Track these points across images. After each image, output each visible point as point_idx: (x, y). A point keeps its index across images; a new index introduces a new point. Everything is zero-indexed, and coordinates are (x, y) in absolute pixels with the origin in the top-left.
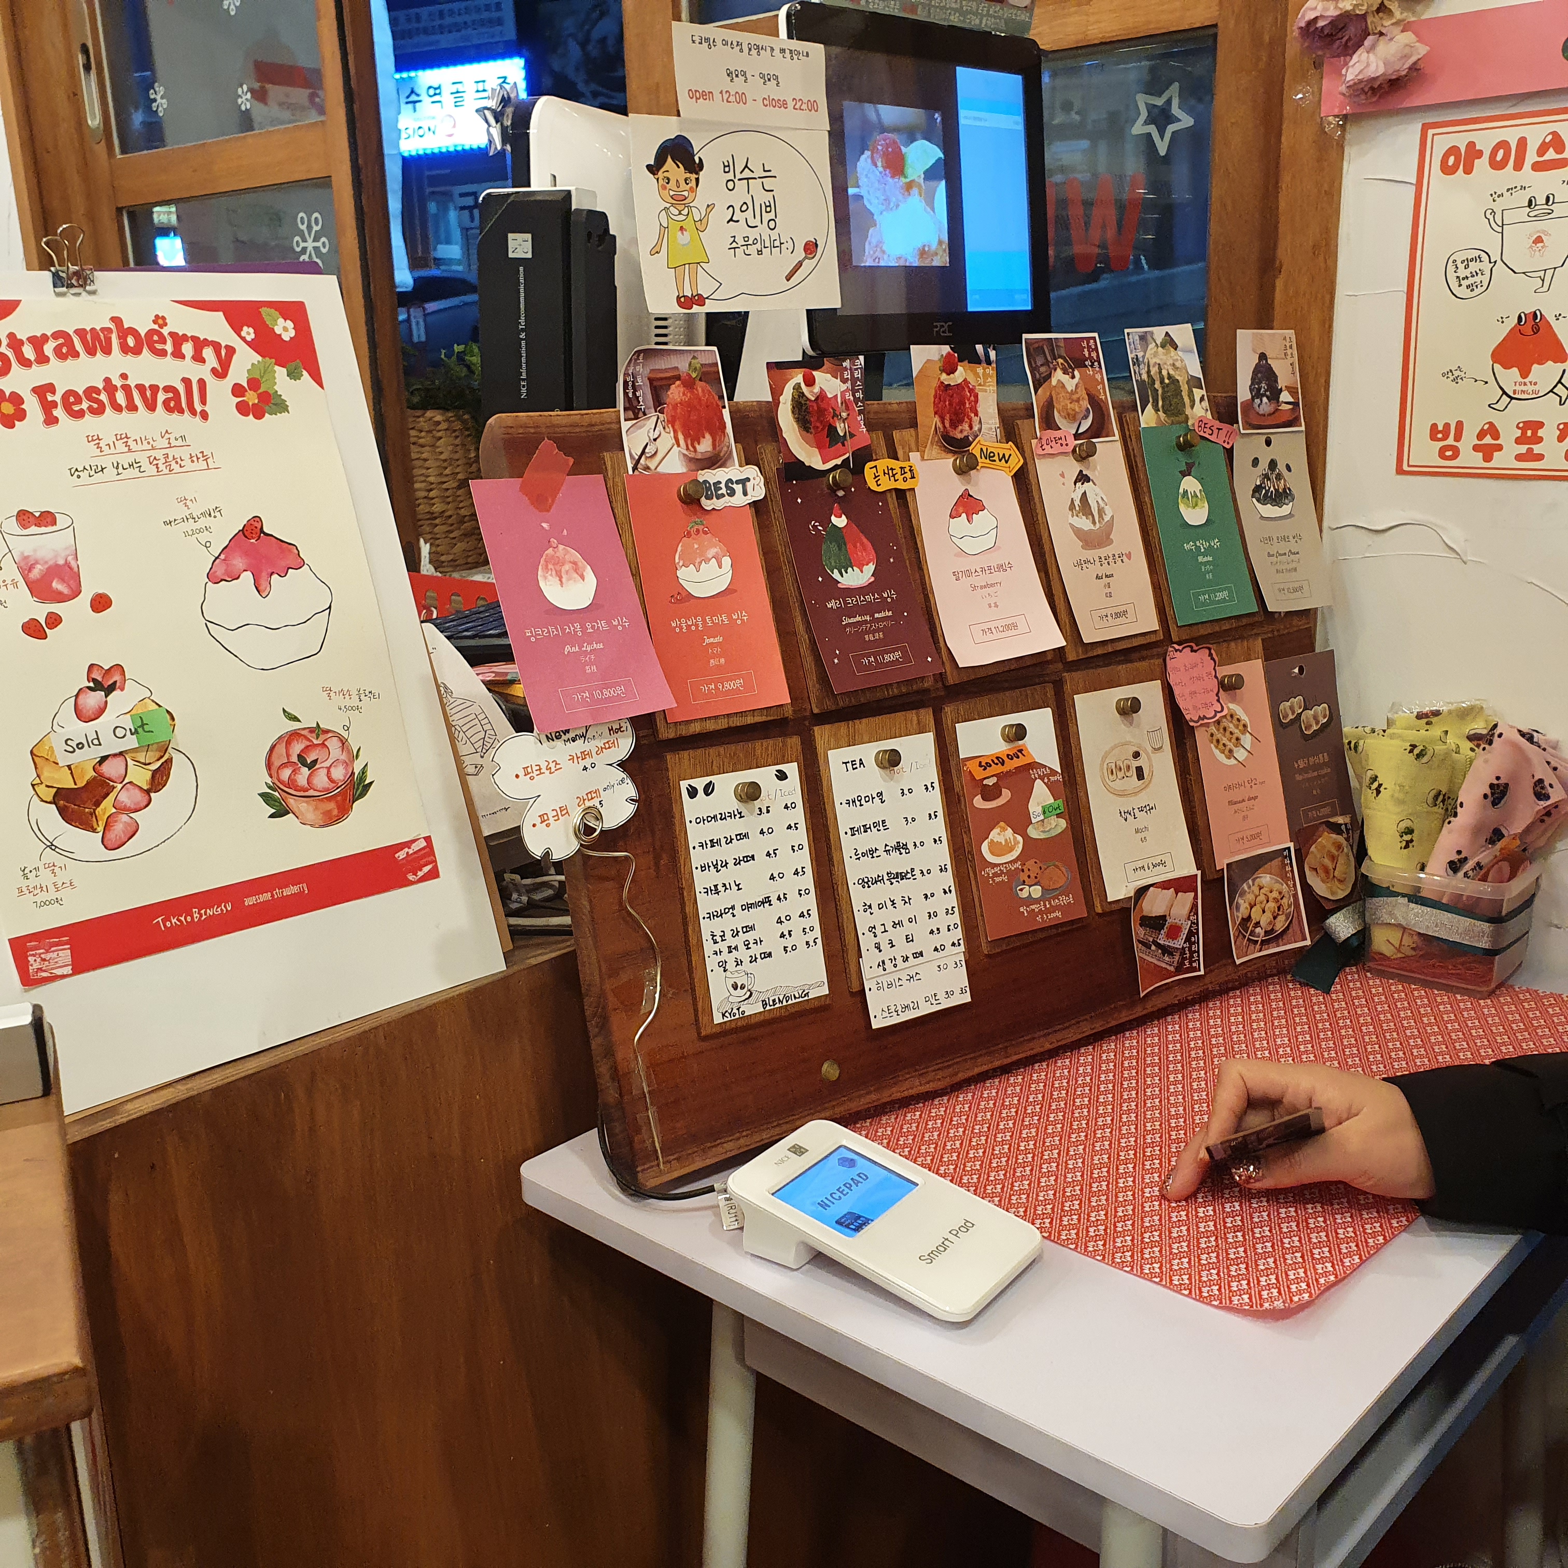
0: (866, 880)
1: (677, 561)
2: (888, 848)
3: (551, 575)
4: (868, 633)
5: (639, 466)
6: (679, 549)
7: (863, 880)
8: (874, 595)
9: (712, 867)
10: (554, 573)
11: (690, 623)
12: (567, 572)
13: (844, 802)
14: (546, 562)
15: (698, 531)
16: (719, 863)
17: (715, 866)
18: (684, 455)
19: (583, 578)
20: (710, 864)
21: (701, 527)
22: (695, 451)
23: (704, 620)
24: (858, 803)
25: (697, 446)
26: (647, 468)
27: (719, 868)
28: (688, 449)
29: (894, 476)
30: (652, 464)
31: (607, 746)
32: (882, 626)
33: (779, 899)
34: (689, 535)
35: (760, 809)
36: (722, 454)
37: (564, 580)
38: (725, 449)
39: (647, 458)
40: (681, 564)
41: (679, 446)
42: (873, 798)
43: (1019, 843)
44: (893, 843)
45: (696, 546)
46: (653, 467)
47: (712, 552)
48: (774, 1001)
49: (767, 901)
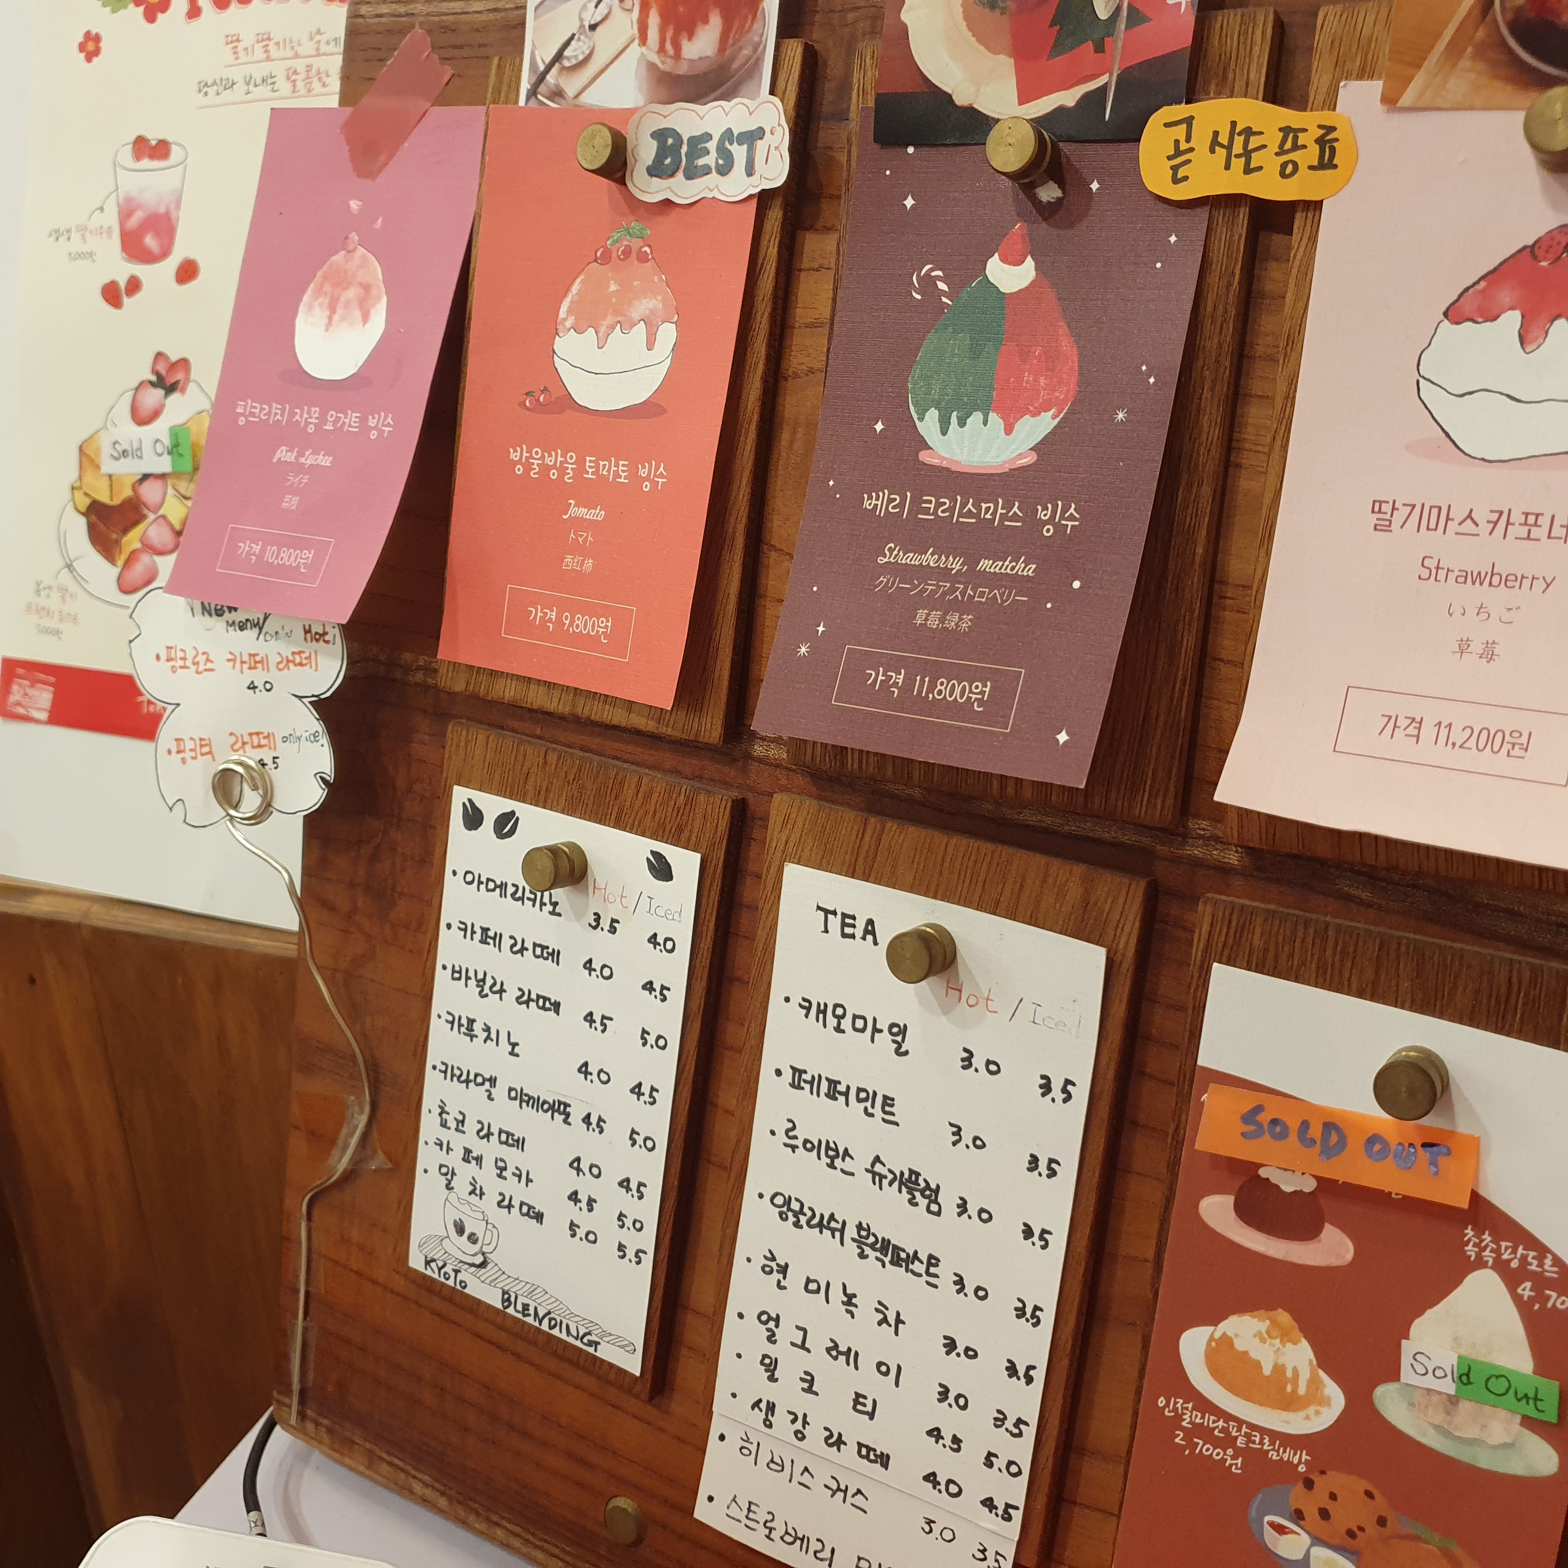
0: (795, 1206)
1: (562, 313)
2: (878, 1168)
3: (321, 305)
4: (931, 603)
5: (542, 88)
6: (575, 288)
7: (788, 1202)
8: (1008, 506)
9: (472, 983)
10: (327, 301)
11: (550, 461)
12: (347, 304)
13: (796, 1000)
14: (325, 278)
15: (627, 252)
16: (489, 982)
17: (481, 982)
18: (652, 66)
19: (365, 317)
20: (471, 974)
21: (636, 244)
22: (678, 56)
23: (580, 463)
24: (832, 1022)
25: (685, 44)
26: (557, 94)
27: (486, 990)
28: (662, 50)
29: (1247, 154)
30: (571, 86)
31: (298, 660)
32: (982, 594)
33: (587, 1119)
34: (606, 259)
35: (598, 917)
36: (735, 65)
37: (336, 318)
38: (746, 52)
39: (564, 68)
40: (568, 324)
41: (643, 40)
42: (876, 1030)
43: (1326, 1402)
44: (901, 1166)
45: (613, 287)
46: (570, 92)
47: (645, 306)
48: (526, 1307)
49: (560, 1109)
